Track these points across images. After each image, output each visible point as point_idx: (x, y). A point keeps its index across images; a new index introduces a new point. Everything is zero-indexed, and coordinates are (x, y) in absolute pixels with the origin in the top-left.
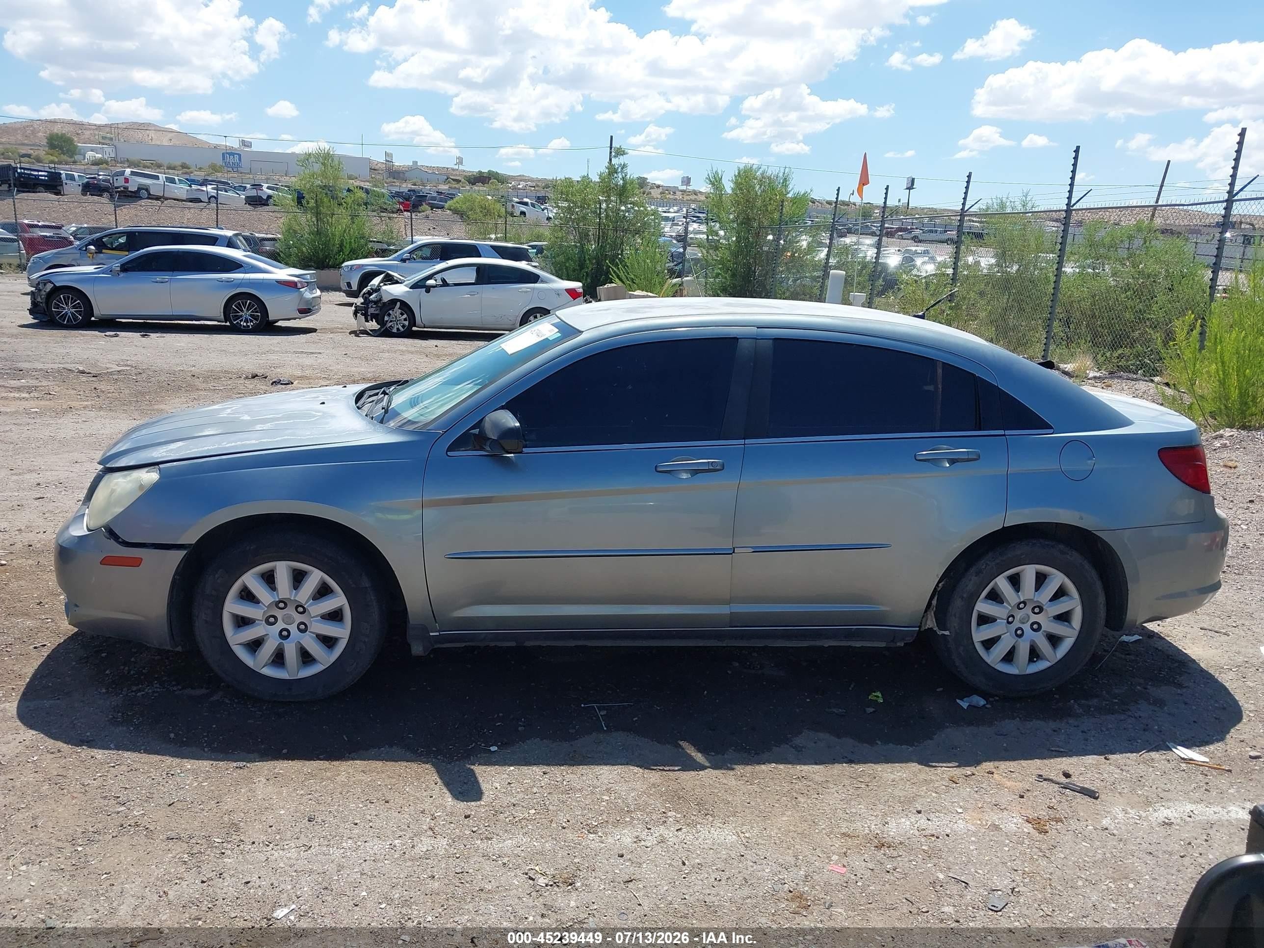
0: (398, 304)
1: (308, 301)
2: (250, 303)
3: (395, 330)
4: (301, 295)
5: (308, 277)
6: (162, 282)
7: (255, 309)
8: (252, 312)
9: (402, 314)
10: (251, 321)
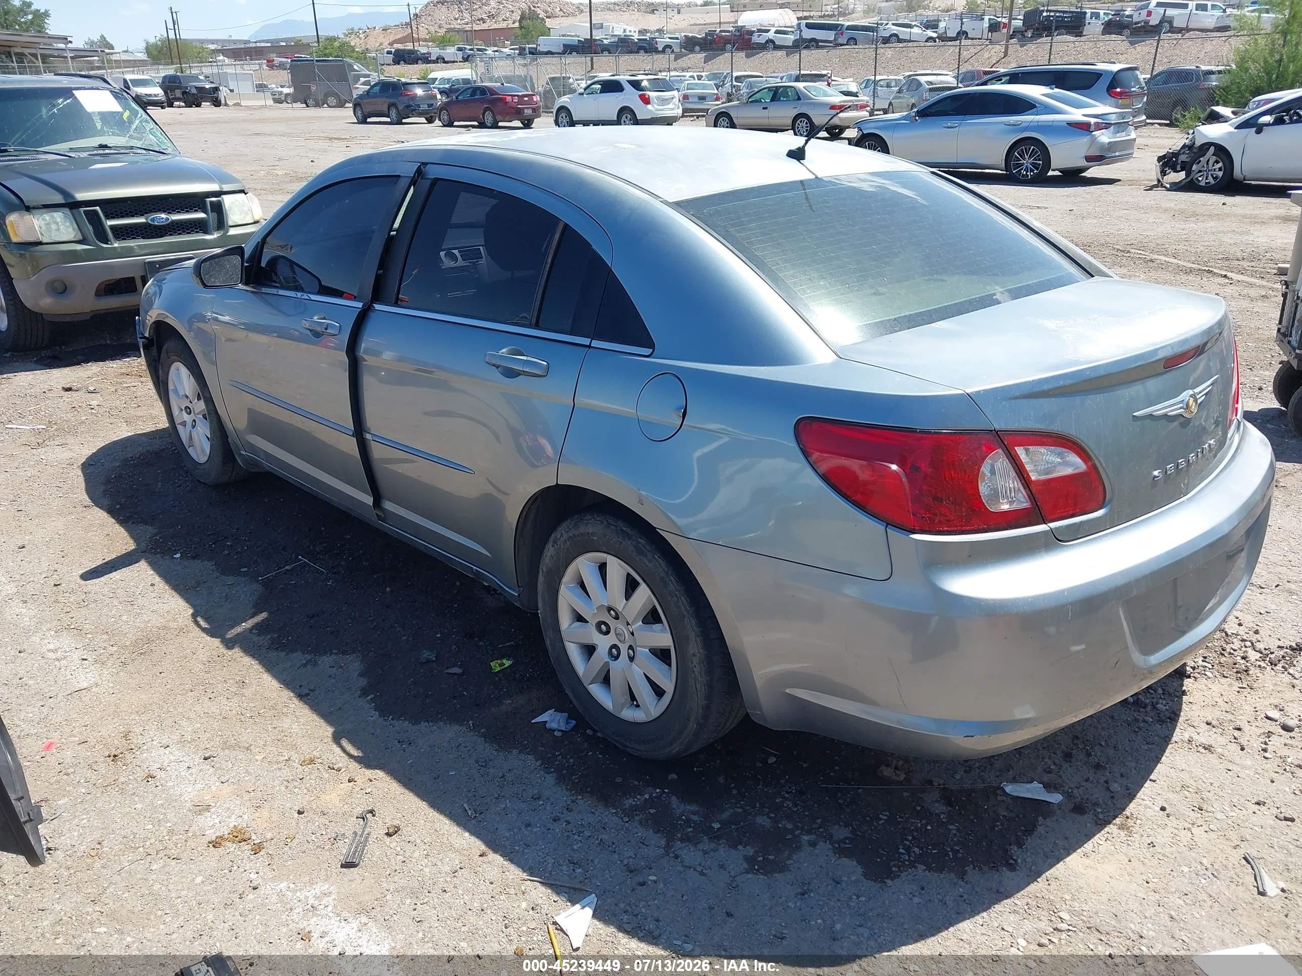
0: (1212, 149)
1: (1102, 146)
2: (1033, 149)
3: (1203, 184)
4: (1094, 139)
5: (1113, 117)
6: (952, 128)
7: (1039, 156)
8: (1035, 159)
9: (1217, 162)
10: (1032, 171)
